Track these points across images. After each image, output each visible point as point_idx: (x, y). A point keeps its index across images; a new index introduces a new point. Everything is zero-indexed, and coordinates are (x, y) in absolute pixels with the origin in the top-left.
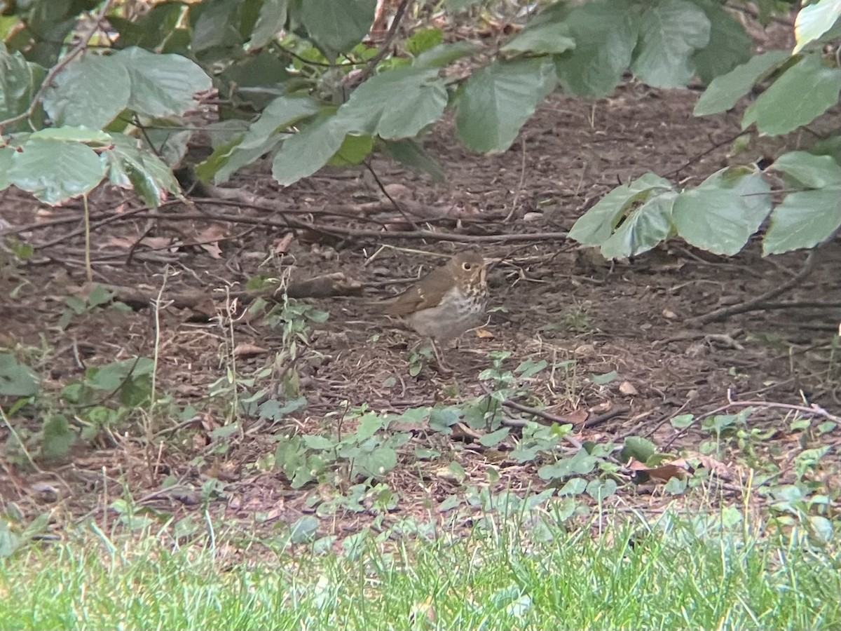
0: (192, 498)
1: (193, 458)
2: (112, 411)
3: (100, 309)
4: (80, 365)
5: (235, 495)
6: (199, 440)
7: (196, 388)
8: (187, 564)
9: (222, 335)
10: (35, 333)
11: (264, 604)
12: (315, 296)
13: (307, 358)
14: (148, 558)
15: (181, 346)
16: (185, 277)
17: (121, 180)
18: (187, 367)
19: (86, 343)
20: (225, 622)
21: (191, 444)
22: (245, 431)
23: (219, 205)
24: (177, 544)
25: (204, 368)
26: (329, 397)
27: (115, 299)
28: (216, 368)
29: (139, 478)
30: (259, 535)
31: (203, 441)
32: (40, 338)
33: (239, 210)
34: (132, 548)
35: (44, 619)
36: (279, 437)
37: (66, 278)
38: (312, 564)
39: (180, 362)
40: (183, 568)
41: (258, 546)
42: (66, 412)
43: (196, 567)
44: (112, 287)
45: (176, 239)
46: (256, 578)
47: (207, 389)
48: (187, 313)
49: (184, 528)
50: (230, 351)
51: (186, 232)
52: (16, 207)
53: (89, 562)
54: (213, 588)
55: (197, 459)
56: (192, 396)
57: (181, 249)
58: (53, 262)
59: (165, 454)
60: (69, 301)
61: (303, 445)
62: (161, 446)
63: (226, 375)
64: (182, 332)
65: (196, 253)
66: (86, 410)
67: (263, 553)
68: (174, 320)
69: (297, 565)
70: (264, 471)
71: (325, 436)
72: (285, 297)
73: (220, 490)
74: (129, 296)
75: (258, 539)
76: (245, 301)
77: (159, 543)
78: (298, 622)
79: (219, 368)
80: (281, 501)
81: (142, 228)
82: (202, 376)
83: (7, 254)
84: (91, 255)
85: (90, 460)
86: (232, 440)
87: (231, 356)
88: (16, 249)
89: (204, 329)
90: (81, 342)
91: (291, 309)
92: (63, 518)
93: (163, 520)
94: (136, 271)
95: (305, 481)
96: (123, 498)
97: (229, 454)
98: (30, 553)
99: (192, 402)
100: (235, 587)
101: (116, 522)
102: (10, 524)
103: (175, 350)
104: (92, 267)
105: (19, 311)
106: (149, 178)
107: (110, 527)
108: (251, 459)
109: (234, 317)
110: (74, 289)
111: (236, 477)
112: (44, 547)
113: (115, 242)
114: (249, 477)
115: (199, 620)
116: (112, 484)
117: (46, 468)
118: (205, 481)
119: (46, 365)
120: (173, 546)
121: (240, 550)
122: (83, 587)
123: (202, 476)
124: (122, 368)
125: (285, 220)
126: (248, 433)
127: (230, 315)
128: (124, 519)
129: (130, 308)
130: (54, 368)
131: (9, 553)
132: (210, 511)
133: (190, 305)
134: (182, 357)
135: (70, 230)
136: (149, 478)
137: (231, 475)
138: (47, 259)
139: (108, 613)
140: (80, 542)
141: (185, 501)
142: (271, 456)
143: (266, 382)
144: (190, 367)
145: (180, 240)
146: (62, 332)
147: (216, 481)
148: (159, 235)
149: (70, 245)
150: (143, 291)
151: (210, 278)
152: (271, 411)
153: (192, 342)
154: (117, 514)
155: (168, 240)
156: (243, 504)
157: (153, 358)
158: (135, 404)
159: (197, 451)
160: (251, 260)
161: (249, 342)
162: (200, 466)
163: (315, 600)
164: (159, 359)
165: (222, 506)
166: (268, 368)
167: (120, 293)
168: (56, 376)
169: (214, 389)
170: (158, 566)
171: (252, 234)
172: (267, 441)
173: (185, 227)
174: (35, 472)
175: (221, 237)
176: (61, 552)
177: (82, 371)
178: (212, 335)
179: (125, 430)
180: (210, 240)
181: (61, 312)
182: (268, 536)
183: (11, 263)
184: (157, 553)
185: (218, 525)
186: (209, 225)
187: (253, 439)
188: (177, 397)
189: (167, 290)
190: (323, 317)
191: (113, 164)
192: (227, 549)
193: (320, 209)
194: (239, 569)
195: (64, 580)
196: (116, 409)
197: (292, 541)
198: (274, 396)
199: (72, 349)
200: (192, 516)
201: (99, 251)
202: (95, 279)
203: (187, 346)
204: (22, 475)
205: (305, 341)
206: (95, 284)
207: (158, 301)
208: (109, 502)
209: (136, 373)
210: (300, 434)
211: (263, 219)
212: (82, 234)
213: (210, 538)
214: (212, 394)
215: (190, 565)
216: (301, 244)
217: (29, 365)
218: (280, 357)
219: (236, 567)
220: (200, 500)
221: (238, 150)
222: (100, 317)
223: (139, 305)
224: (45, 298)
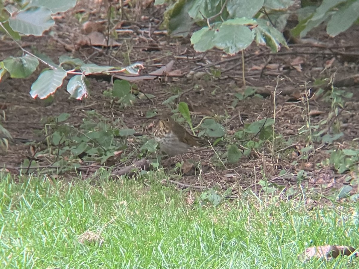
0: (293, 179)
1: (292, 162)
2: (256, 142)
3: (249, 98)
4: (242, 123)
5: (312, 177)
6: (295, 154)
7: (292, 131)
8: (293, 207)
9: (304, 106)
10: (222, 110)
11: (328, 224)
12: (346, 86)
13: (343, 115)
14: (275, 205)
15: (286, 112)
16: (286, 81)
17: (261, 41)
18: (288, 122)
19: (244, 113)
20: (311, 231)
21: (291, 155)
22: (315, 149)
23: (301, 47)
24: (288, 199)
25: (296, 122)
26: (353, 132)
27: (256, 93)
28: (301, 121)
29: (269, 171)
30: (324, 194)
31: (297, 154)
32: (225, 112)
33: (310, 49)
34: (268, 201)
35: (233, 231)
36: (331, 151)
37: (235, 85)
38: (349, 206)
39: (285, 120)
40: (291, 209)
41: (324, 199)
42: (237, 143)
43: (297, 208)
44: (254, 87)
45: (282, 64)
46: (324, 213)
47: (297, 131)
48: (287, 97)
49: (290, 192)
50: (308, 113)
51: (286, 60)
52: (213, 54)
53: (250, 207)
54: (305, 217)
55: (294, 162)
56: (291, 134)
57: (284, 69)
58: (229, 77)
59: (280, 160)
60: (236, 95)
61: (343, 154)
62: (278, 157)
63: (306, 124)
64: (285, 106)
65: (291, 70)
66: (245, 142)
67: (326, 202)
68: (282, 101)
69: (342, 207)
70: (325, 166)
71: (353, 150)
72: (332, 87)
73: (305, 175)
74: (262, 91)
75: (324, 196)
76: (313, 90)
77: (280, 198)
78: (344, 231)
79: (303, 122)
80: (333, 180)
81: (266, 60)
82: (295, 125)
83: (209, 76)
84: (245, 74)
85: (248, 164)
86: (310, 153)
87: (308, 116)
88: (214, 73)
89: (296, 104)
90: (242, 113)
91: (335, 93)
92: (238, 189)
93: (281, 189)
94: (265, 80)
95: (344, 170)
96: (263, 180)
97: (308, 160)
98: (225, 203)
99: (291, 137)
100: (315, 217)
101: (260, 190)
102: (216, 192)
103: (283, 114)
104: (246, 79)
105: (215, 100)
106: (273, 39)
107: (258, 192)
108: (319, 161)
109: (309, 97)
110: (239, 89)
111: (312, 169)
112: (231, 201)
113: (255, 67)
114: (318, 169)
115: (299, 231)
116: (258, 174)
117: (230, 168)
118: (298, 171)
119: (228, 123)
120: (286, 199)
121: (316, 201)
122: (248, 217)
123: (297, 169)
124: (260, 123)
125: (332, 51)
126: (316, 150)
127: (307, 97)
128: (264, 188)
129: (262, 97)
130: (231, 125)
131: (217, 203)
132: (301, 184)
133: (289, 94)
134: (285, 117)
135: (236, 63)
136: (273, 171)
137: (310, 169)
138: (226, 77)
139: (260, 228)
140: (246, 199)
141: (290, 180)
142: (328, 160)
143: (324, 126)
144: (289, 122)
145: (284, 64)
146: (234, 109)
147: (303, 171)
148: (275, 63)
149: (236, 70)
150: (268, 89)
151: (297, 81)
152: (327, 139)
153: (290, 110)
154: (261, 187)
155: (278, 65)
156: (316, 180)
157: (273, 118)
158: (266, 139)
159: (294, 159)
160: (315, 71)
161: (316, 109)
162: (295, 165)
163: (352, 222)
164: (276, 119)
165: (307, 182)
166: (325, 120)
167: (258, 90)
168: (232, 128)
169: (300, 131)
170: (280, 208)
171: (317, 59)
172: (326, 153)
173: (286, 58)
174: (226, 169)
175: (302, 62)
176: (238, 203)
177: (242, 125)
178: (299, 107)
179: (262, 151)
180: (297, 63)
181: (233, 100)
182: (328, 195)
183: (211, 79)
184: (279, 203)
185: (305, 190)
186: (297, 56)
187: (319, 152)
188: (284, 135)
189: (278, 88)
190: (350, 95)
191: (258, 34)
192: (310, 201)
193: (348, 45)
194: (316, 209)
195: (241, 214)
196: (258, 141)
197: (339, 197)
198: (328, 133)
199: (238, 116)
200: (293, 187)
201: (248, 72)
202: (247, 84)
203: (288, 112)
204: (220, 171)
205: (342, 106)
206: (247, 87)
207: (275, 92)
208: (257, 182)
209: (266, 125)
210: (341, 149)
211: (321, 52)
212: (241, 65)
213: (302, 196)
214: (300, 133)
215: (294, 208)
216: (339, 62)
217: (221, 124)
218: (330, 115)
219: (314, 208)
220: (297, 180)
221: (311, 21)
222: (249, 101)
223: (266, 95)
224: (226, 94)
